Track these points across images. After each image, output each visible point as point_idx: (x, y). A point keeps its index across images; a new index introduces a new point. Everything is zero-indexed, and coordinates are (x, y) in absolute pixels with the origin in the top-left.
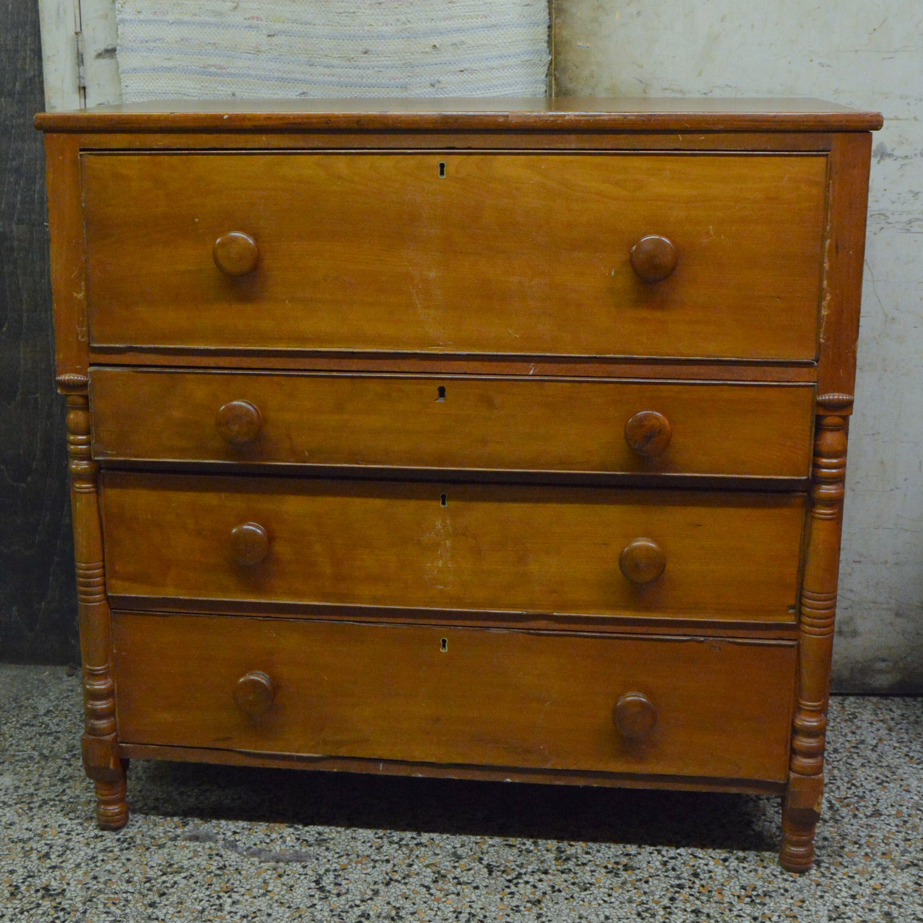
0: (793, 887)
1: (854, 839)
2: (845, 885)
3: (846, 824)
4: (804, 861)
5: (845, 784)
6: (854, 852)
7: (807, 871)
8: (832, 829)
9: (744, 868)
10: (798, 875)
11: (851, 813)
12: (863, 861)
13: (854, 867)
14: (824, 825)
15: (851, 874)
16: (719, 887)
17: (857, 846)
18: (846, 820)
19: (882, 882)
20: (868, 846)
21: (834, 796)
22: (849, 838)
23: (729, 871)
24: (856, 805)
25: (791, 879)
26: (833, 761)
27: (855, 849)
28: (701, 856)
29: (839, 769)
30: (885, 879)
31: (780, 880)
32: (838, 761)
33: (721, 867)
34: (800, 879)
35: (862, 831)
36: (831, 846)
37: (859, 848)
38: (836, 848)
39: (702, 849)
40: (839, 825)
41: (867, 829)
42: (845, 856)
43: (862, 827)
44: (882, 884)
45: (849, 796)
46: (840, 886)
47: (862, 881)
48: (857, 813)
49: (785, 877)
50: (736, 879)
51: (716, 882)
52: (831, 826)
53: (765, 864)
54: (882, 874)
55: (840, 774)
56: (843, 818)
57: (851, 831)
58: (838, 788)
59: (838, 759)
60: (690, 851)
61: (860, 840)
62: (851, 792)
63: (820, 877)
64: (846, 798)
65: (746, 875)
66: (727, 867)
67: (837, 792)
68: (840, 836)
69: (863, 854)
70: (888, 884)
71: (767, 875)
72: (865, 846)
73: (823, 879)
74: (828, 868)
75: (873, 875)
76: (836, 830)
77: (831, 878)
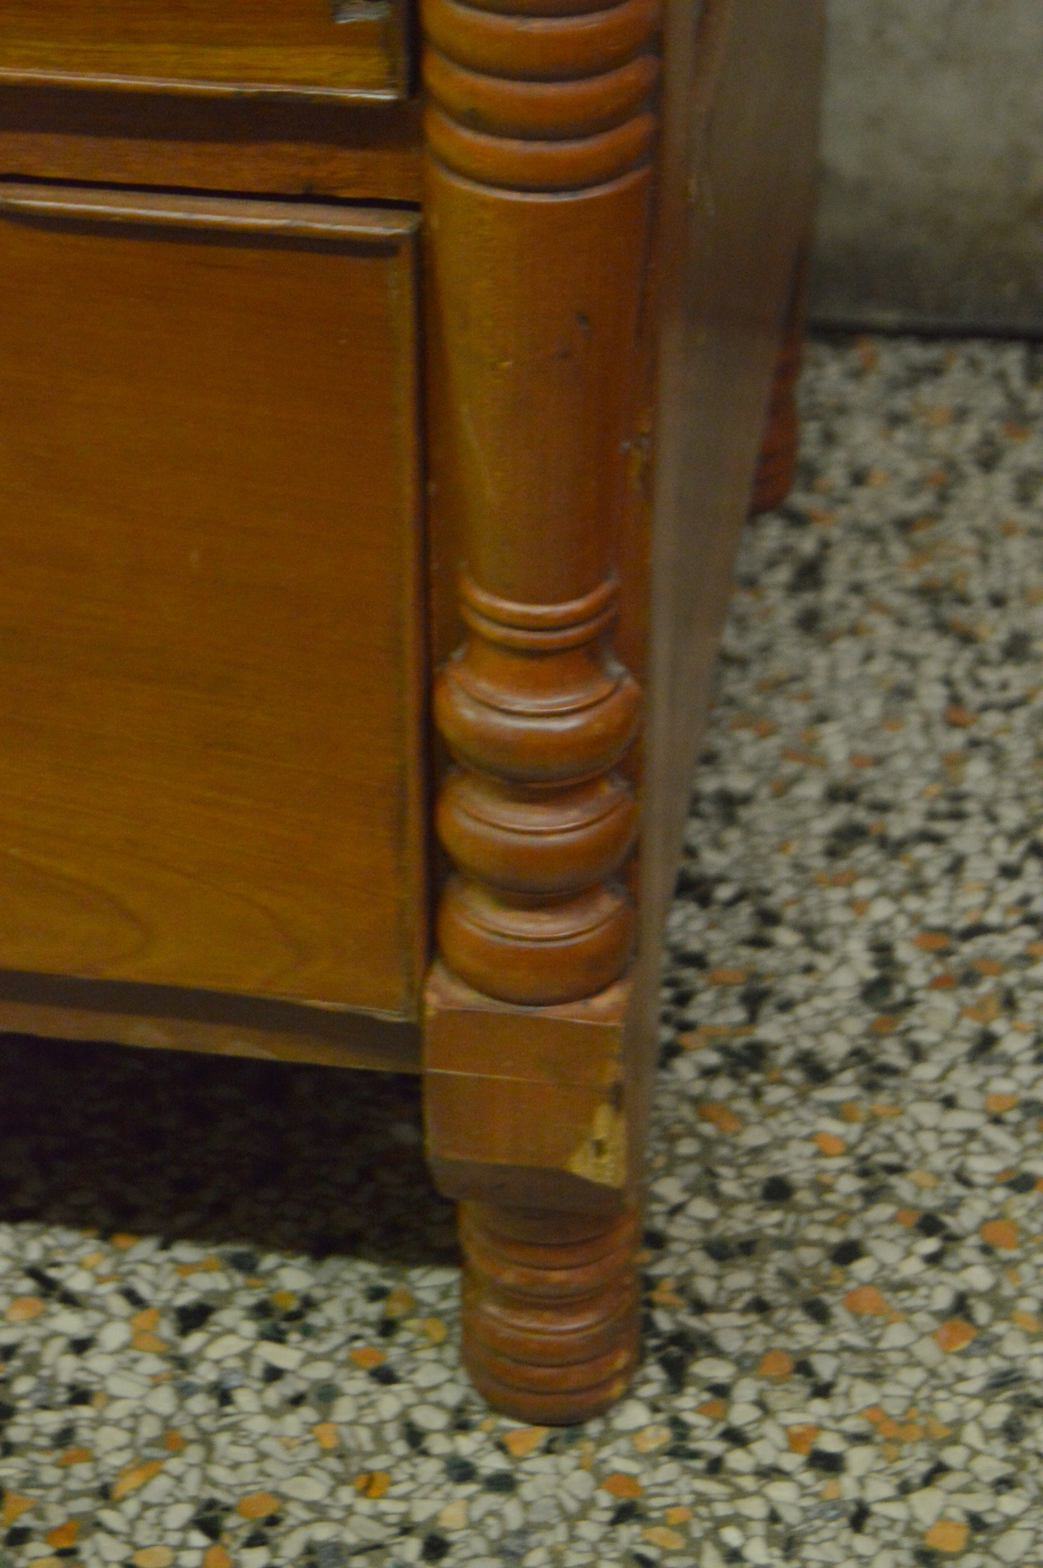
0: (476, 1526)
1: (929, 1201)
2: (774, 1517)
3: (923, 1096)
4: (577, 1376)
5: (999, 845)
6: (906, 1286)
7: (601, 1411)
8: (832, 1127)
9: (273, 1374)
10: (541, 1435)
11: (969, 1026)
12: (927, 1351)
13: (865, 1394)
14: (802, 1097)
15: (830, 1443)
16: (82, 1505)
17: (930, 1245)
18: (926, 1071)
19: (979, 1502)
20: (986, 1250)
21: (915, 919)
22: (903, 1187)
23: (184, 1392)
24: (1011, 978)
25: (493, 1463)
26: (986, 708)
27: (912, 1268)
28: (78, 1282)
29: (998, 757)
30: (1004, 1484)
31: (430, 1469)
32: (1009, 707)
33: (152, 1365)
34: (543, 1464)
35: (991, 1149)
36: (786, 1244)
37: (933, 1260)
38: (810, 1256)
39: (106, 1235)
40: (883, 1099)
41: (1018, 1132)
42: (841, 1315)
43: (997, 1120)
44: (976, 1523)
45: (993, 917)
46: (739, 1520)
47: (878, 1489)
48: (999, 1026)
49: (466, 1445)
50: (195, 1453)
51: (83, 1470)
52: (837, 1111)
53: (393, 1355)
54: (999, 1447)
55: (986, 788)
56: (917, 1053)
57: (928, 1140)
58: (956, 867)
59: (1014, 693)
60: (34, 1253)
61: (953, 1206)
62: (1011, 892)
63: (651, 1459)
64: (976, 930)
65: (259, 1424)
66: (183, 1363)
67: (940, 893)
68: (864, 1173)
69: (943, 1299)
70: (1010, 1522)
71: (377, 1429)
72: (968, 1252)
73: (669, 1469)
74: (721, 1391)
75: (953, 1456)
76: (853, 1132)
77: (715, 1467)
